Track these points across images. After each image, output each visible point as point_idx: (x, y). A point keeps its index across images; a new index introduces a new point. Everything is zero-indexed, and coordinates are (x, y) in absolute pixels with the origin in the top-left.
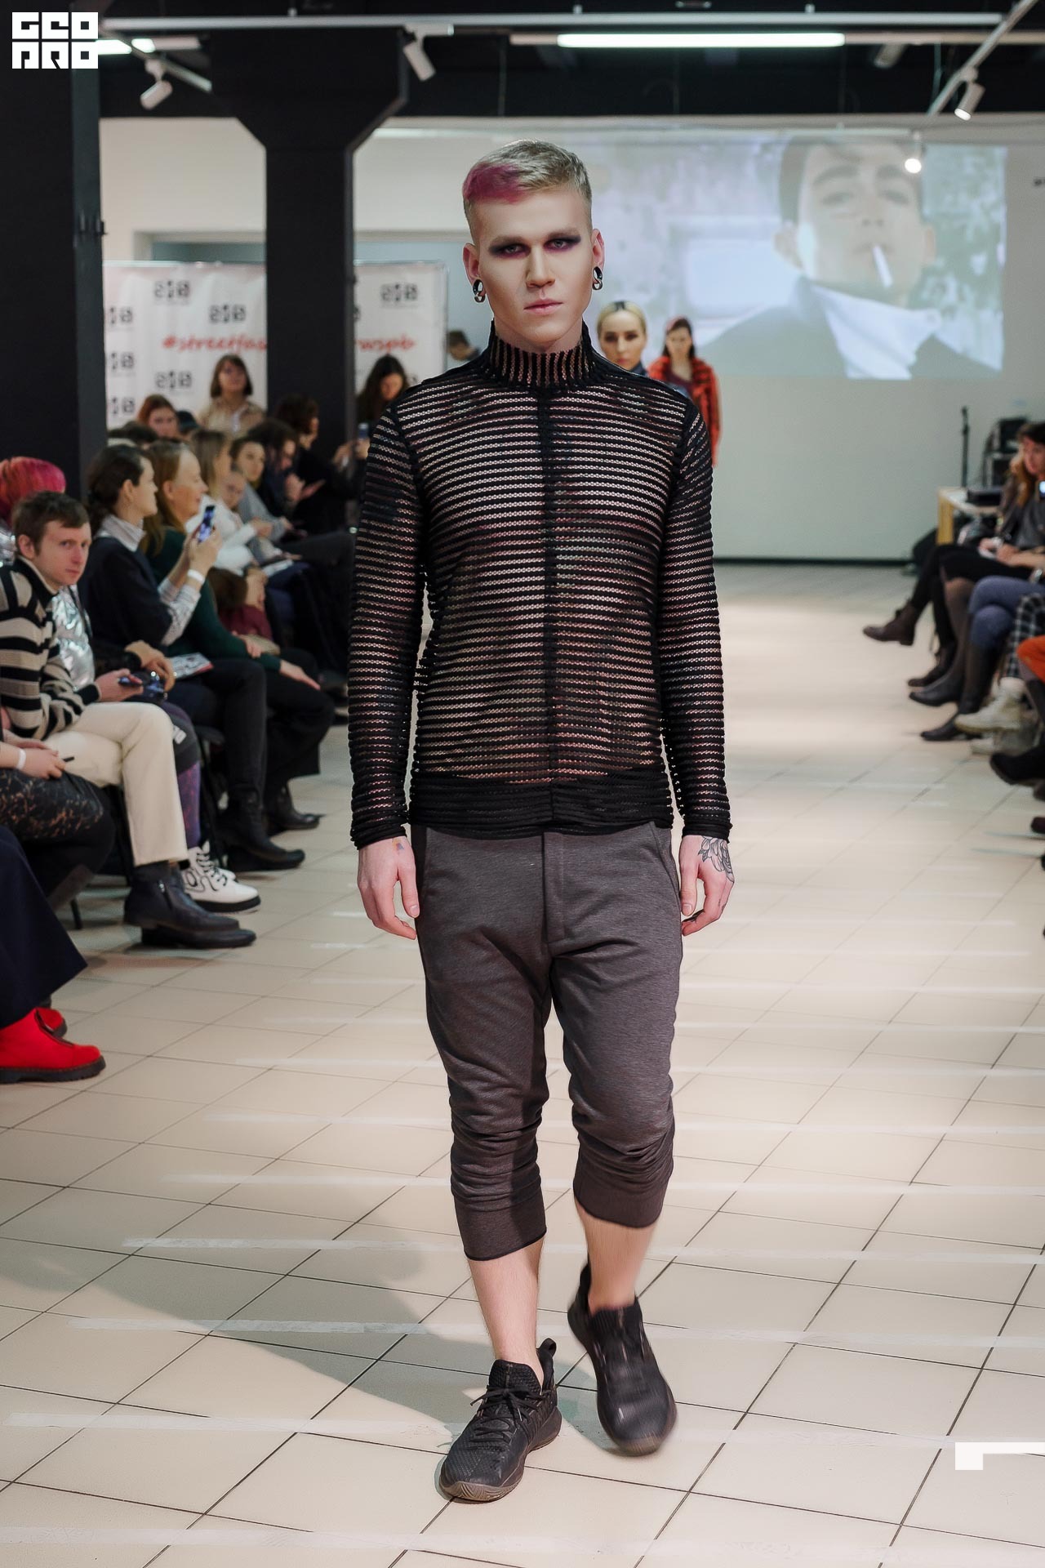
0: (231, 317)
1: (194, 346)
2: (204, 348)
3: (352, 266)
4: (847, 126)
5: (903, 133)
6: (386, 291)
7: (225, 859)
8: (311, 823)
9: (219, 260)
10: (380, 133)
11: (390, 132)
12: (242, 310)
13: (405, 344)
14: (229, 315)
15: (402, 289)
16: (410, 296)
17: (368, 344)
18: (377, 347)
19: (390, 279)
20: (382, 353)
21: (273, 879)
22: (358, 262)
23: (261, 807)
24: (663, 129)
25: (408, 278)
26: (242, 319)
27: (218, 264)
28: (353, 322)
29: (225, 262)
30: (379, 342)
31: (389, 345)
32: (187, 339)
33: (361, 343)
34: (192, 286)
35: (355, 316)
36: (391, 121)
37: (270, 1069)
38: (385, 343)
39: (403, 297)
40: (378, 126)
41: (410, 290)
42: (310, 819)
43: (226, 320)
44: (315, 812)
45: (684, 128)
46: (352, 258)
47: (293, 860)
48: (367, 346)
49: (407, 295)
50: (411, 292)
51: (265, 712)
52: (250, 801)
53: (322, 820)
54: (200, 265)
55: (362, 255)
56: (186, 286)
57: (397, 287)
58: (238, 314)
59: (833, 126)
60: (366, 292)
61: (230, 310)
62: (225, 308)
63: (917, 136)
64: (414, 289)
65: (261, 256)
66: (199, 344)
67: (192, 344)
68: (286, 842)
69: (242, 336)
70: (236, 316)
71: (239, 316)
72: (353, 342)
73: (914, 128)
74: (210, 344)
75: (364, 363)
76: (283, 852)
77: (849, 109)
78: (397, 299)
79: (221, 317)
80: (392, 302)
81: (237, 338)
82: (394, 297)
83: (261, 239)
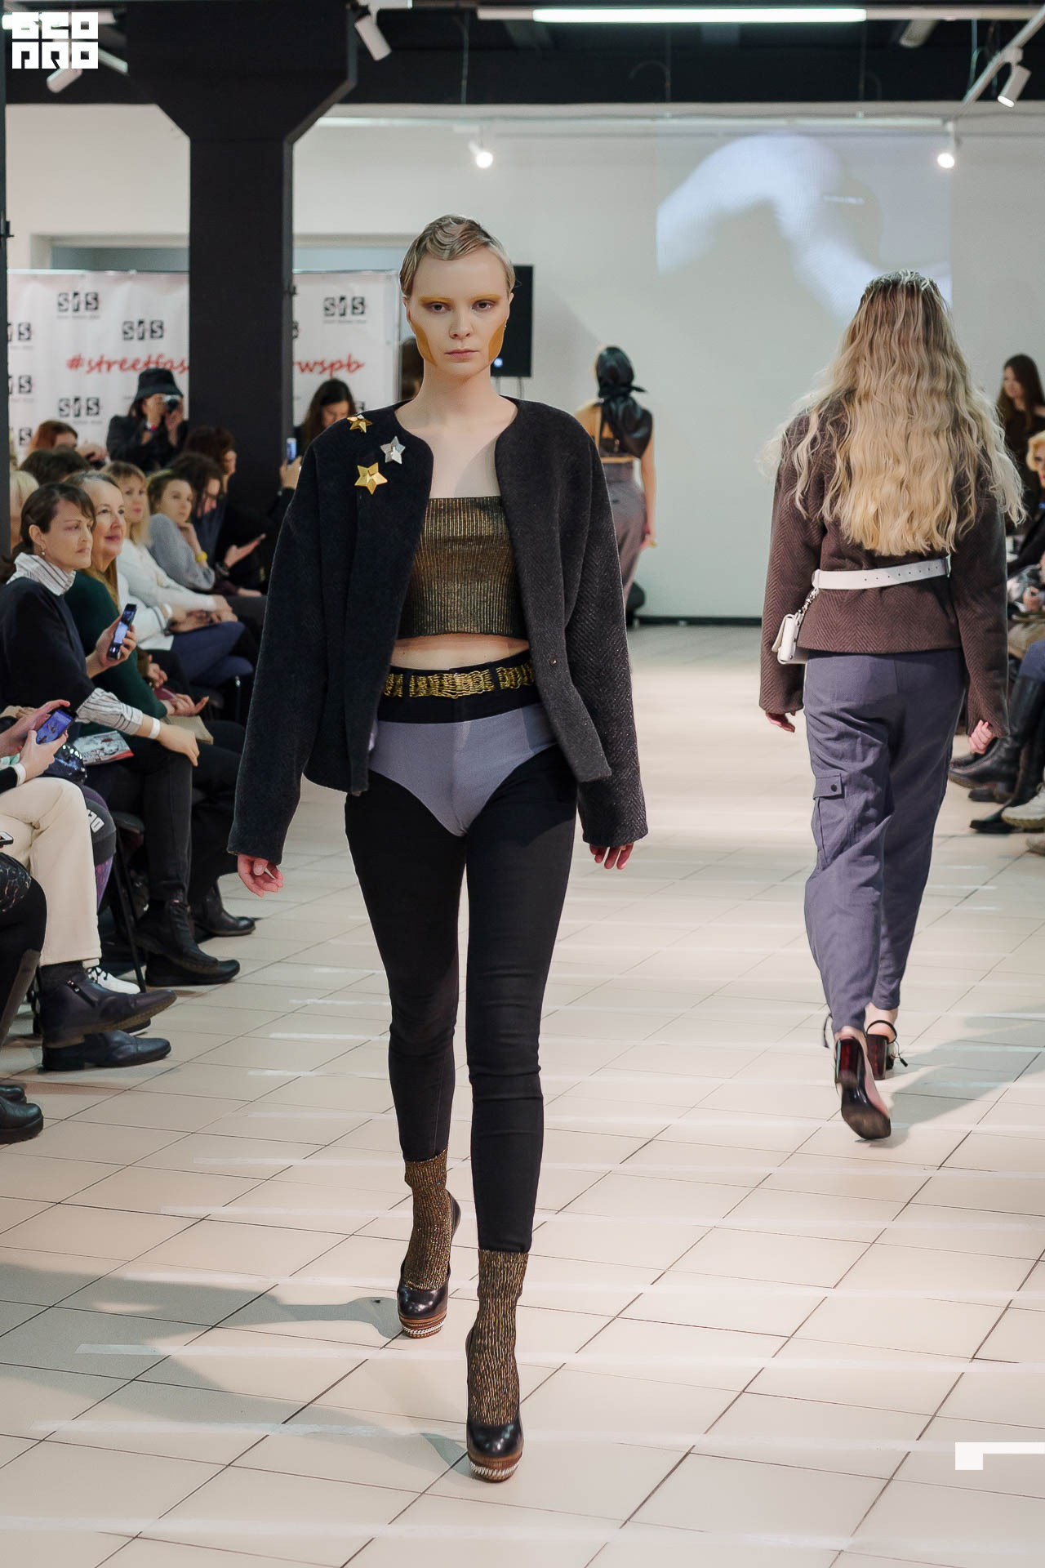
0: (147, 334)
1: (104, 367)
2: (115, 368)
3: (291, 274)
4: (867, 115)
5: (936, 122)
6: (328, 304)
7: (143, 969)
8: (245, 927)
9: (133, 269)
10: (322, 122)
11: (336, 121)
12: (161, 327)
13: (352, 365)
14: (143, 334)
15: (349, 302)
16: (356, 311)
17: (307, 365)
18: (318, 369)
19: (335, 291)
20: (326, 377)
21: (201, 995)
22: (295, 270)
23: (189, 909)
24: (653, 117)
25: (354, 289)
26: (161, 336)
27: (133, 272)
28: (292, 338)
29: (138, 271)
30: (322, 363)
31: (332, 365)
32: (96, 359)
33: (300, 364)
34: (100, 298)
35: (294, 333)
36: (337, 108)
37: (203, 1219)
38: (326, 364)
39: (349, 311)
40: (321, 114)
41: (356, 303)
42: (244, 923)
43: (142, 338)
44: (250, 915)
45: (674, 117)
46: (291, 266)
47: (225, 973)
48: (307, 367)
49: (354, 308)
50: (359, 306)
51: (191, 795)
52: (177, 901)
53: (257, 924)
54: (111, 273)
55: (302, 261)
56: (96, 299)
57: (342, 299)
58: (156, 330)
59: (853, 116)
60: (306, 306)
61: (147, 326)
62: (141, 322)
63: (950, 126)
64: (362, 303)
65: (185, 264)
66: (109, 366)
67: (101, 364)
68: (216, 949)
69: (160, 356)
70: (153, 331)
71: (159, 333)
72: (291, 363)
73: (946, 119)
74: (122, 364)
75: (304, 388)
76: (215, 961)
77: (870, 96)
78: (343, 314)
79: (136, 335)
80: (337, 317)
81: (154, 358)
82: (337, 311)
83: (185, 244)
